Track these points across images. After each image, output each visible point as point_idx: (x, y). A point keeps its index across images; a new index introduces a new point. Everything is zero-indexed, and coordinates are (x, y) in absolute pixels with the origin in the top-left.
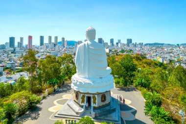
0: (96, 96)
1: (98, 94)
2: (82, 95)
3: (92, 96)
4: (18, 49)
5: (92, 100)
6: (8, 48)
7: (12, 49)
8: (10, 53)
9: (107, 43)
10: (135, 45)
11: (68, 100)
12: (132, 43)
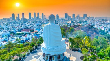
0: (55, 56)
1: (56, 55)
2: (46, 55)
3: (52, 56)
4: (17, 21)
5: (52, 58)
6: (12, 20)
7: (14, 21)
8: (13, 23)
9: (70, 17)
10: (89, 18)
11: (40, 56)
12: (87, 17)
